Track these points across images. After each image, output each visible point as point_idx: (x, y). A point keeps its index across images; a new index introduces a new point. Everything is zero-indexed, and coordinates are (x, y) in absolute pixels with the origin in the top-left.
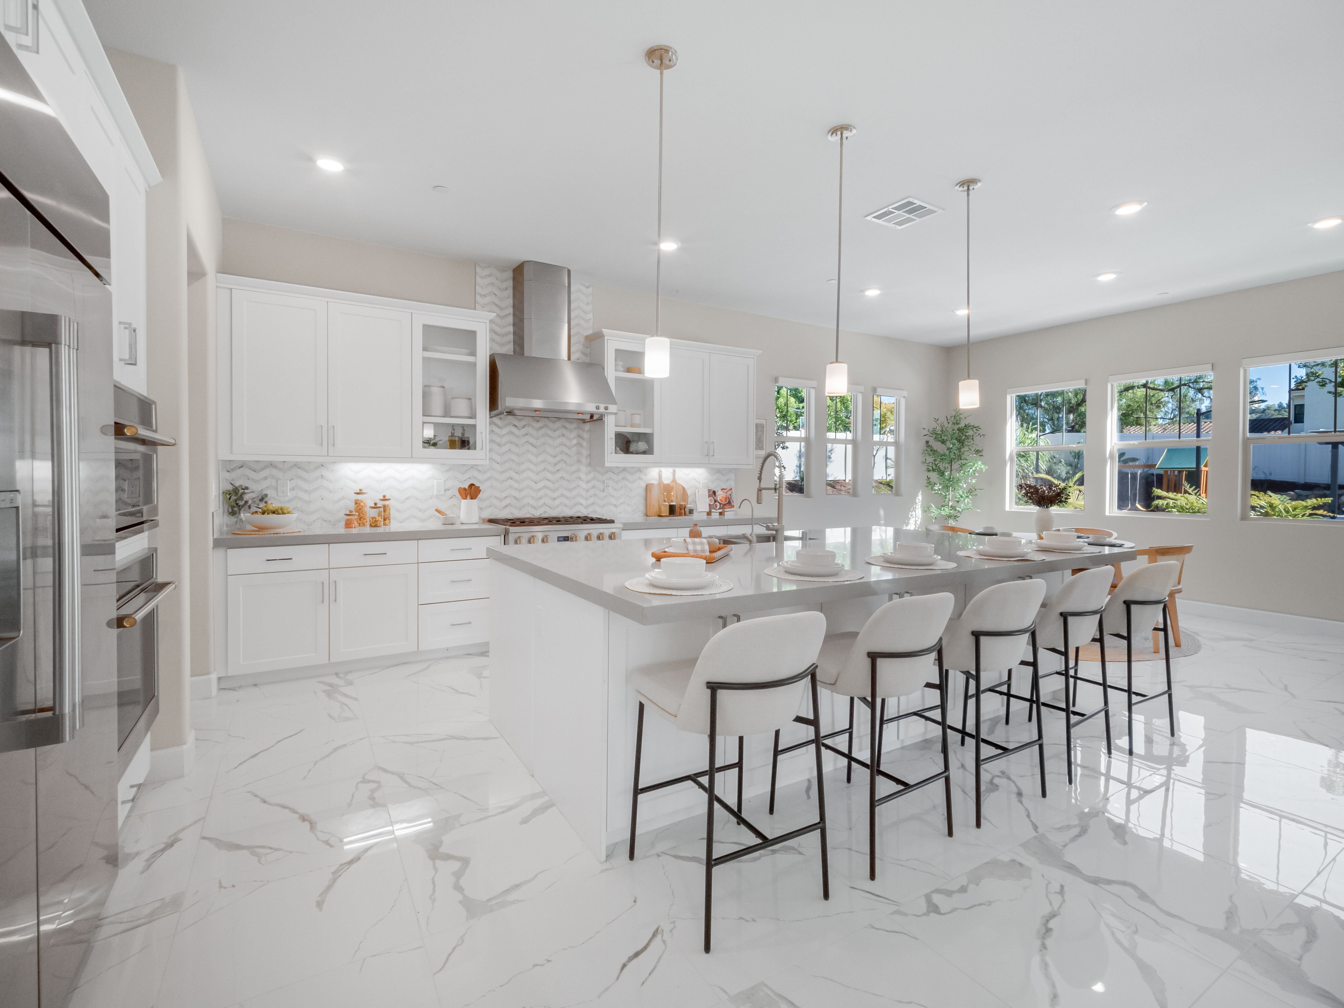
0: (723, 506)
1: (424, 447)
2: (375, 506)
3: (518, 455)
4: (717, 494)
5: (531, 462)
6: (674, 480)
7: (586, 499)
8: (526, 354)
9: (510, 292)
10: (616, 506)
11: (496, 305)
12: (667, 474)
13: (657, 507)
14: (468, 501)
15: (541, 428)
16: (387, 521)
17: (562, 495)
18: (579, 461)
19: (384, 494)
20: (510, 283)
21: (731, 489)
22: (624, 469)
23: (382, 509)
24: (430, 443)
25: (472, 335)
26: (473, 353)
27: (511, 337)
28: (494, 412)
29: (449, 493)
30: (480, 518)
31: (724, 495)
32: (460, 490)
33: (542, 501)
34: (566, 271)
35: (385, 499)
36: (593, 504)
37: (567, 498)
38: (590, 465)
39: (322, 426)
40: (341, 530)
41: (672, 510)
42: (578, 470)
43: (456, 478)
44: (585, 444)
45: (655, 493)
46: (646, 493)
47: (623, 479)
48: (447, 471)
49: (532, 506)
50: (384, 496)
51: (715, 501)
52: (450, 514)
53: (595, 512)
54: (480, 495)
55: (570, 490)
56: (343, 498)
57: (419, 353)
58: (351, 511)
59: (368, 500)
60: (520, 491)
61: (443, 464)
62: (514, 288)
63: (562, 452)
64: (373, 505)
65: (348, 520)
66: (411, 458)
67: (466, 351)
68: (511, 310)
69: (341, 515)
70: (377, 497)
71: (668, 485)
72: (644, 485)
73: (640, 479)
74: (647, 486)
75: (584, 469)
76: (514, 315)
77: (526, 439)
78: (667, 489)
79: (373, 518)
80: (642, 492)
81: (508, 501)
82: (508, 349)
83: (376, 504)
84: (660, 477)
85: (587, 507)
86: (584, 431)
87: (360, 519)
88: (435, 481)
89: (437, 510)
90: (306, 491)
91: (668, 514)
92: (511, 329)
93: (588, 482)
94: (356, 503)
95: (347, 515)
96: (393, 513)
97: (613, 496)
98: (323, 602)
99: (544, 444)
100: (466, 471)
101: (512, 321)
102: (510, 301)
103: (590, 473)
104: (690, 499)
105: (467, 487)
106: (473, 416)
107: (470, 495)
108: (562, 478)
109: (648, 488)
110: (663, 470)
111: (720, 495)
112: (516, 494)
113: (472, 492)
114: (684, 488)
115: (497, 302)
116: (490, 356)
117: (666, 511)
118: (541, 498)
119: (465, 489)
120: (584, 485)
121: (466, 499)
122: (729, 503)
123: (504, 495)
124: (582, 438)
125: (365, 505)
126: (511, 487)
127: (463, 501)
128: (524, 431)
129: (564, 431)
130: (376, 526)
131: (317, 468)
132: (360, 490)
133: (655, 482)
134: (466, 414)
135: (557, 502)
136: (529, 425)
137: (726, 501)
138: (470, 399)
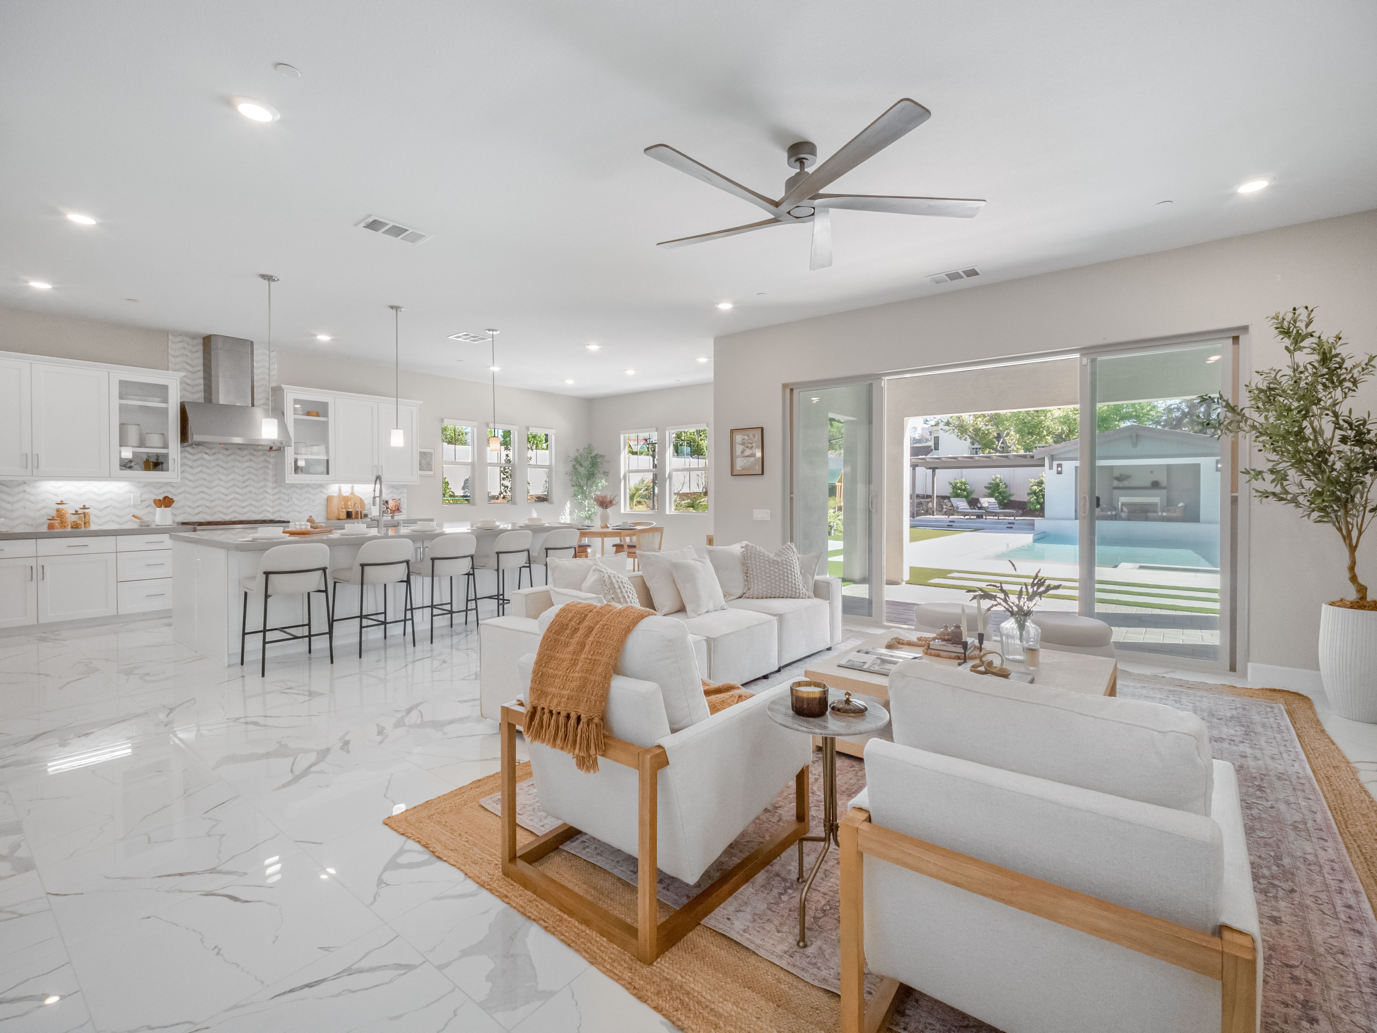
0: (393, 512)
1: (121, 469)
2: (76, 513)
3: (209, 475)
4: (389, 503)
5: (221, 480)
6: (352, 493)
7: (273, 507)
8: (214, 401)
9: (201, 354)
10: (300, 512)
11: (187, 363)
12: (346, 489)
13: (336, 512)
14: (163, 509)
15: (230, 455)
16: (87, 525)
17: (250, 505)
18: (266, 480)
19: (84, 504)
20: (201, 348)
21: (400, 499)
22: (307, 485)
23: (82, 515)
24: (126, 465)
25: (165, 388)
26: (166, 401)
27: (202, 387)
28: (185, 444)
29: (146, 503)
30: (174, 522)
31: (394, 504)
32: (155, 501)
33: (232, 509)
34: (250, 343)
35: (84, 508)
36: (279, 511)
37: (255, 506)
38: (276, 482)
39: (26, 454)
40: (44, 529)
41: (349, 515)
42: (265, 486)
43: (151, 492)
44: (270, 466)
45: (335, 503)
46: (328, 503)
47: (306, 492)
48: (143, 487)
49: (222, 513)
50: (84, 506)
51: (387, 508)
52: (145, 518)
53: (281, 517)
54: (173, 505)
55: (257, 501)
56: (45, 508)
57: (116, 402)
58: (53, 517)
59: (69, 509)
60: (212, 501)
61: (140, 482)
62: (204, 351)
63: (250, 473)
64: (74, 512)
65: (51, 523)
66: (110, 477)
67: (159, 399)
68: (201, 368)
69: (44, 520)
70: (78, 506)
71: (347, 497)
72: (325, 497)
73: (322, 492)
74: (328, 498)
75: (270, 485)
76: (204, 371)
77: (217, 462)
78: (346, 499)
79: (74, 522)
80: (324, 502)
81: (200, 509)
82: (199, 396)
83: (76, 511)
84: (340, 491)
85: (273, 513)
86: (269, 457)
87: (62, 523)
88: (132, 495)
89: (133, 516)
90: (9, 502)
91: (345, 517)
92: (202, 381)
93: (274, 495)
94: (57, 511)
95: (49, 520)
96: (92, 519)
97: (297, 505)
98: (32, 580)
99: (233, 467)
100: (161, 487)
101: (202, 376)
102: (201, 361)
103: (275, 488)
104: (367, 507)
105: (161, 499)
106: (166, 446)
107: (164, 504)
108: (250, 492)
109: (329, 499)
110: (342, 485)
111: (391, 504)
112: (208, 504)
113: (167, 502)
114: (361, 500)
115: (189, 361)
116: (181, 403)
117: (344, 516)
118: (230, 507)
119: (160, 500)
120: (271, 497)
121: (161, 507)
122: (398, 509)
123: (196, 505)
124: (269, 462)
125: (66, 513)
126: (203, 499)
127: (158, 509)
128: (215, 457)
129: (252, 458)
130: (77, 528)
131: (19, 485)
132: (61, 501)
133: (335, 495)
134: (159, 445)
135: (245, 510)
136: (219, 453)
137: (395, 507)
138: (163, 434)
